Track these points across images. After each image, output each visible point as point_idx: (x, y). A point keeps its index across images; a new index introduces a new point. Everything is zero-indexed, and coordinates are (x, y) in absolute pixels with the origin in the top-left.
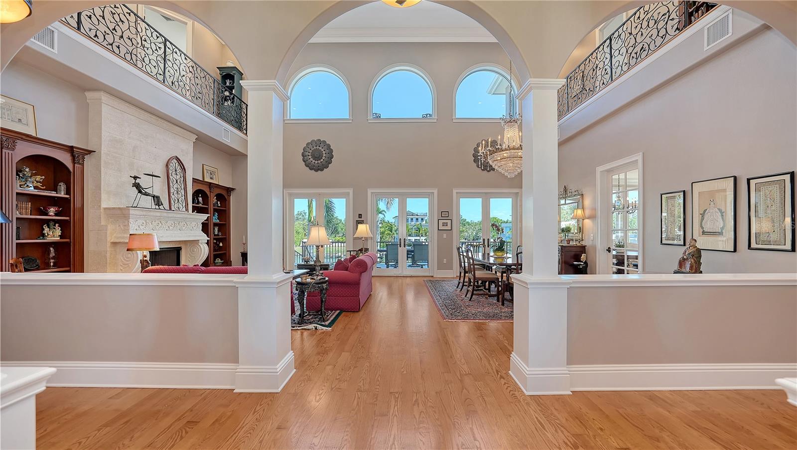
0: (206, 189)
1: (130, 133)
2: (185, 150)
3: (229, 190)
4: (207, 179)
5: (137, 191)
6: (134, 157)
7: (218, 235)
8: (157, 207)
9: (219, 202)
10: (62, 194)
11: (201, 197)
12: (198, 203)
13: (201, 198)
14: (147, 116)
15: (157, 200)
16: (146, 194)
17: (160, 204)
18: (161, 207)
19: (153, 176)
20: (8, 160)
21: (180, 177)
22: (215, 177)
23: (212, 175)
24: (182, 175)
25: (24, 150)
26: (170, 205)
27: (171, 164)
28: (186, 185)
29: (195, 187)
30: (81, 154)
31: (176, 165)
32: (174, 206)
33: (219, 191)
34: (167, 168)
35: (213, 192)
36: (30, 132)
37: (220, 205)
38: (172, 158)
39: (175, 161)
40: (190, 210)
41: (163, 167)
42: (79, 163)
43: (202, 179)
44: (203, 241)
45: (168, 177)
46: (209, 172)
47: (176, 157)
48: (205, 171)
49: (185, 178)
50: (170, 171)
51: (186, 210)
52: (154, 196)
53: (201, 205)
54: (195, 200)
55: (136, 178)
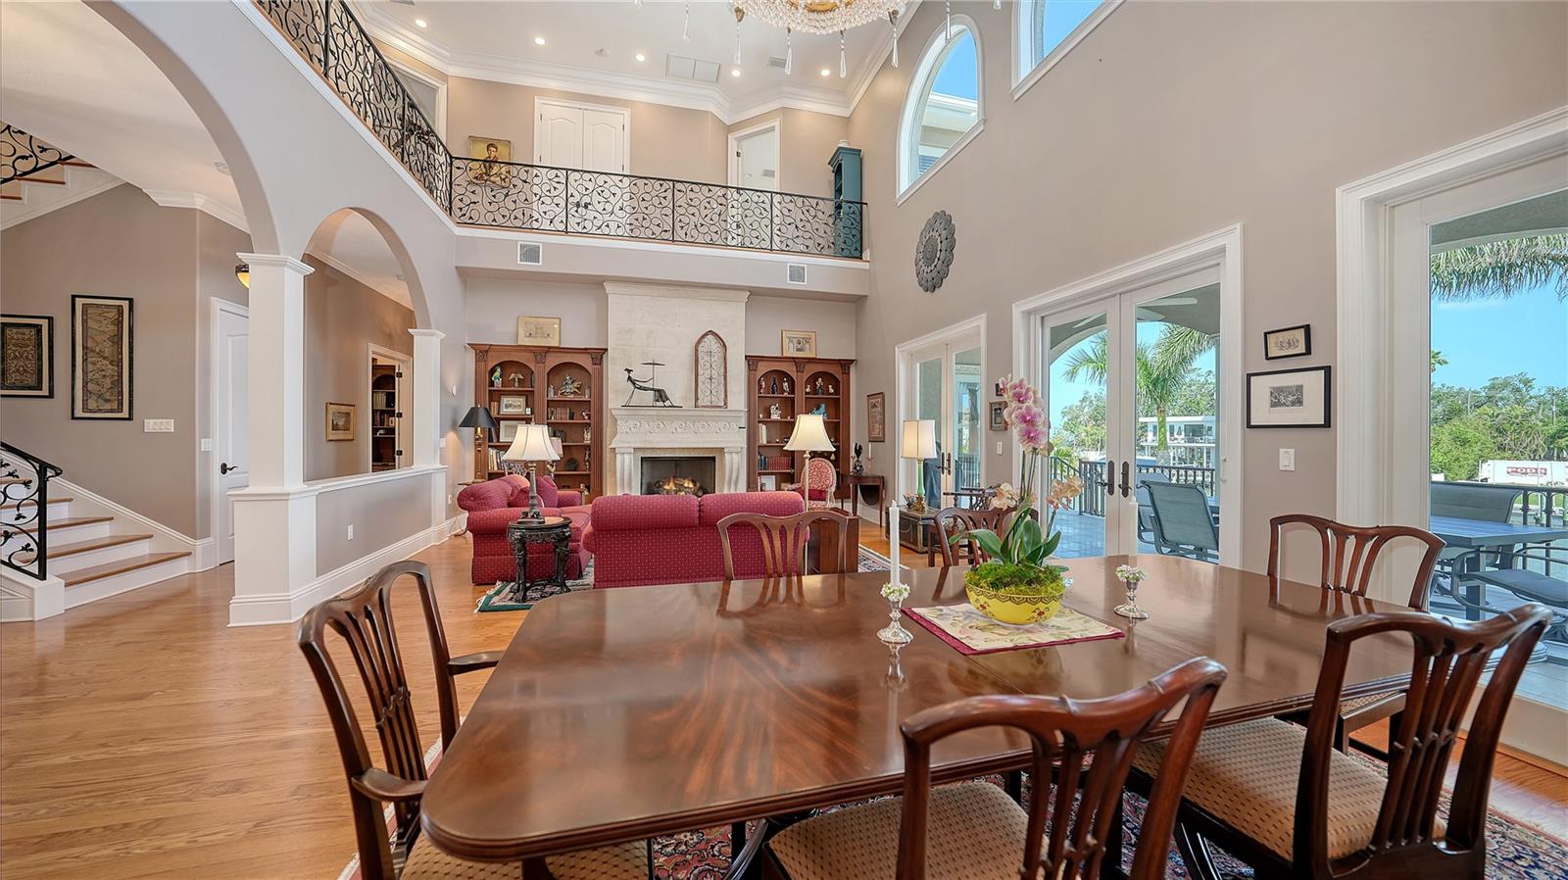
0: (790, 369)
1: (643, 317)
2: (730, 319)
3: (845, 365)
4: (791, 352)
5: (633, 388)
6: (649, 346)
8: (661, 404)
9: (830, 387)
10: (587, 398)
11: (786, 382)
12: (783, 391)
13: (786, 384)
14: (663, 290)
15: (661, 395)
16: (645, 389)
17: (664, 398)
18: (667, 403)
19: (654, 364)
20: (540, 372)
21: (717, 358)
22: (807, 346)
23: (801, 344)
24: (721, 355)
25: (553, 361)
26: (697, 399)
27: (702, 344)
28: (726, 368)
29: (763, 368)
30: (598, 355)
31: (711, 343)
32: (704, 400)
33: (820, 368)
34: (696, 350)
35: (803, 372)
36: (554, 343)
37: (832, 391)
38: (706, 334)
39: (710, 337)
40: (732, 405)
41: (689, 350)
42: (596, 364)
43: (780, 355)
44: (732, 450)
45: (697, 363)
46: (795, 342)
47: (711, 332)
48: (786, 342)
49: (725, 359)
50: (700, 354)
51: (725, 405)
52: (653, 389)
53: (786, 394)
54: (775, 388)
55: (629, 371)
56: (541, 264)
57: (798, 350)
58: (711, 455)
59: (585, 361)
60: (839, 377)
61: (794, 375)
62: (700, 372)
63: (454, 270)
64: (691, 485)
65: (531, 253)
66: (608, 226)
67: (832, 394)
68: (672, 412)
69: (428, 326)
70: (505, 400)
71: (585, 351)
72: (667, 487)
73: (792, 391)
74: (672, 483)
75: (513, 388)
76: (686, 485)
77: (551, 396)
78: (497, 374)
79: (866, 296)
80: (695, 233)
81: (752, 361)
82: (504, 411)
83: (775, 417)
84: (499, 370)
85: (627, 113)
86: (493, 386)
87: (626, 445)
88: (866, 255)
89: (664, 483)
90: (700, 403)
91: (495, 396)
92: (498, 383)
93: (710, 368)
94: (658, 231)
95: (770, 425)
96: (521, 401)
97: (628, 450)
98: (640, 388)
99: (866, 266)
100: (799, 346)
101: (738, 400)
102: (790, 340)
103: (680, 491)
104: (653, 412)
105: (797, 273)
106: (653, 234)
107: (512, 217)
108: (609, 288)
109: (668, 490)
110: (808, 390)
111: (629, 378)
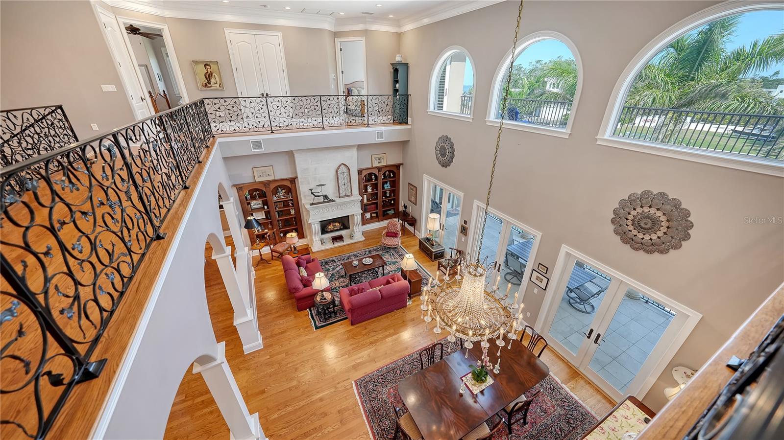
0: (375, 171)
1: (312, 162)
3: (398, 166)
4: (376, 164)
6: (316, 174)
7: (389, 197)
9: (391, 174)
10: (291, 198)
11: (373, 175)
12: (372, 179)
13: (374, 177)
15: (326, 197)
16: (319, 196)
19: (321, 185)
20: (268, 191)
21: (346, 175)
22: (383, 160)
24: (348, 173)
25: (272, 186)
26: (339, 194)
27: (339, 170)
28: (350, 178)
29: (364, 173)
30: (293, 180)
31: (343, 168)
32: (342, 193)
33: (388, 169)
34: (337, 173)
35: (381, 171)
36: (272, 178)
37: (392, 176)
38: (340, 166)
39: (342, 166)
40: (354, 194)
41: (334, 174)
42: (293, 184)
43: (371, 166)
44: (357, 214)
45: (338, 178)
46: (377, 159)
47: (343, 164)
48: (373, 159)
49: (350, 175)
50: (339, 174)
51: (351, 194)
52: (322, 196)
53: (373, 182)
54: (369, 179)
55: (311, 189)
56: (263, 150)
57: (379, 163)
58: (348, 216)
59: (288, 184)
60: (395, 171)
61: (377, 174)
62: (340, 181)
63: (222, 159)
64: (339, 226)
65: (257, 144)
68: (332, 203)
69: (229, 200)
70: (253, 203)
71: (286, 179)
72: (330, 227)
73: (376, 179)
74: (331, 225)
75: (256, 199)
76: (336, 225)
77: (275, 200)
78: (247, 193)
79: (409, 141)
80: (333, 122)
81: (360, 172)
82: (254, 206)
83: (369, 191)
85: (280, 34)
86: (247, 200)
87: (315, 221)
88: (410, 122)
90: (341, 195)
92: (248, 197)
93: (343, 179)
95: (368, 194)
97: (317, 223)
98: (317, 196)
99: (410, 126)
100: (379, 161)
101: (356, 191)
102: (375, 159)
104: (323, 204)
105: (380, 135)
106: (313, 124)
107: (243, 127)
109: (330, 229)
110: (383, 177)
111: (312, 193)
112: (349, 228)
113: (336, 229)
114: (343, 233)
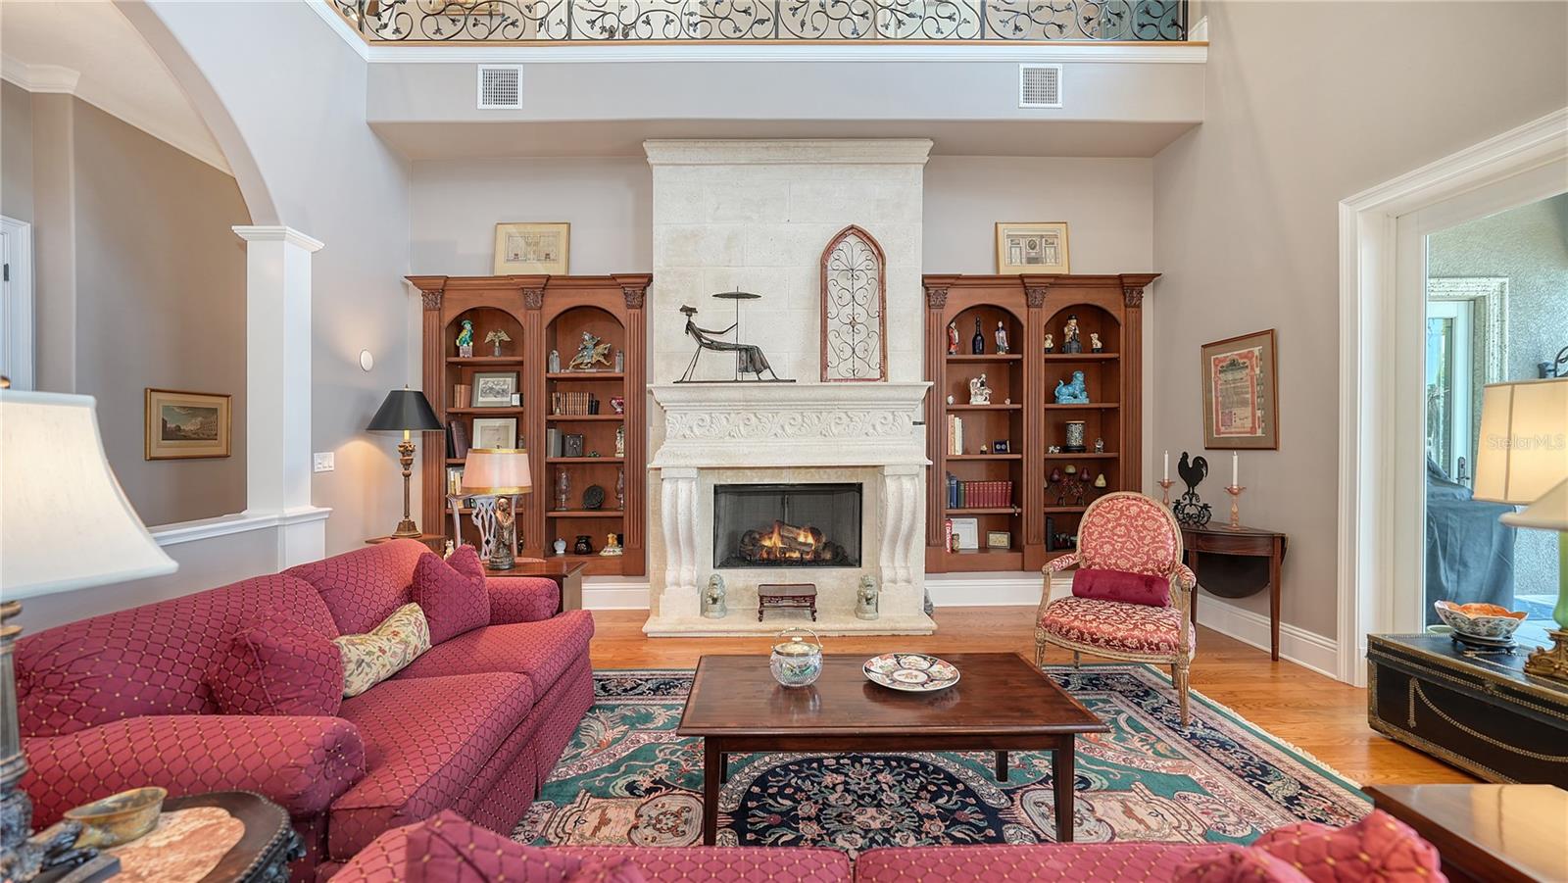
0: (1013, 301)
1: (718, 208)
2: (893, 203)
3: (1131, 286)
4: (1014, 268)
5: (696, 344)
6: (730, 261)
7: (1082, 449)
8: (753, 376)
9: (1095, 336)
10: (617, 372)
11: (1003, 328)
12: (996, 348)
15: (752, 359)
16: (721, 347)
17: (758, 365)
18: (766, 375)
19: (739, 297)
20: (534, 327)
21: (865, 282)
22: (1050, 251)
23: (1034, 248)
24: (874, 274)
25: (557, 304)
26: (824, 366)
27: (835, 255)
28: (883, 300)
29: (958, 301)
30: (637, 287)
31: (853, 251)
32: (839, 368)
33: (1078, 297)
34: (824, 267)
35: (1040, 306)
36: (556, 269)
38: (842, 235)
39: (852, 239)
40: (895, 375)
41: (808, 267)
42: (633, 307)
43: (990, 272)
44: (901, 470)
45: (824, 290)
46: (1023, 243)
47: (853, 230)
48: (1004, 244)
49: (882, 281)
50: (831, 275)
51: (883, 374)
52: (737, 348)
53: (1001, 355)
54: (981, 343)
55: (689, 311)
56: (519, 106)
57: (1031, 261)
58: (854, 481)
59: (611, 301)
60: (1118, 312)
61: (1021, 313)
62: (832, 310)
63: (367, 132)
64: (810, 540)
65: (502, 87)
66: (647, 22)
67: (1098, 350)
68: (778, 392)
69: (272, 217)
70: (484, 382)
71: (613, 281)
72: (767, 543)
73: (1015, 344)
74: (775, 537)
75: (489, 358)
76: (801, 539)
77: (556, 369)
78: (466, 333)
79: (1196, 125)
80: (820, 20)
81: (935, 287)
82: (482, 400)
83: (979, 400)
84: (468, 326)
86: (458, 355)
87: (682, 462)
88: (1199, 30)
89: (762, 536)
90: (831, 373)
91: (461, 372)
92: (466, 349)
93: (851, 301)
94: (744, 21)
95: (969, 417)
96: (508, 382)
97: (684, 473)
98: (712, 346)
99: (1199, 55)
100: (1033, 254)
101: (908, 364)
102: (1014, 240)
103: (792, 550)
104: (735, 393)
105: (1042, 85)
106: (737, 29)
107: (471, 21)
108: (654, 152)
109: (770, 551)
110: (1049, 344)
111: (690, 327)
112: (859, 563)
113: (796, 555)
114: (828, 580)
